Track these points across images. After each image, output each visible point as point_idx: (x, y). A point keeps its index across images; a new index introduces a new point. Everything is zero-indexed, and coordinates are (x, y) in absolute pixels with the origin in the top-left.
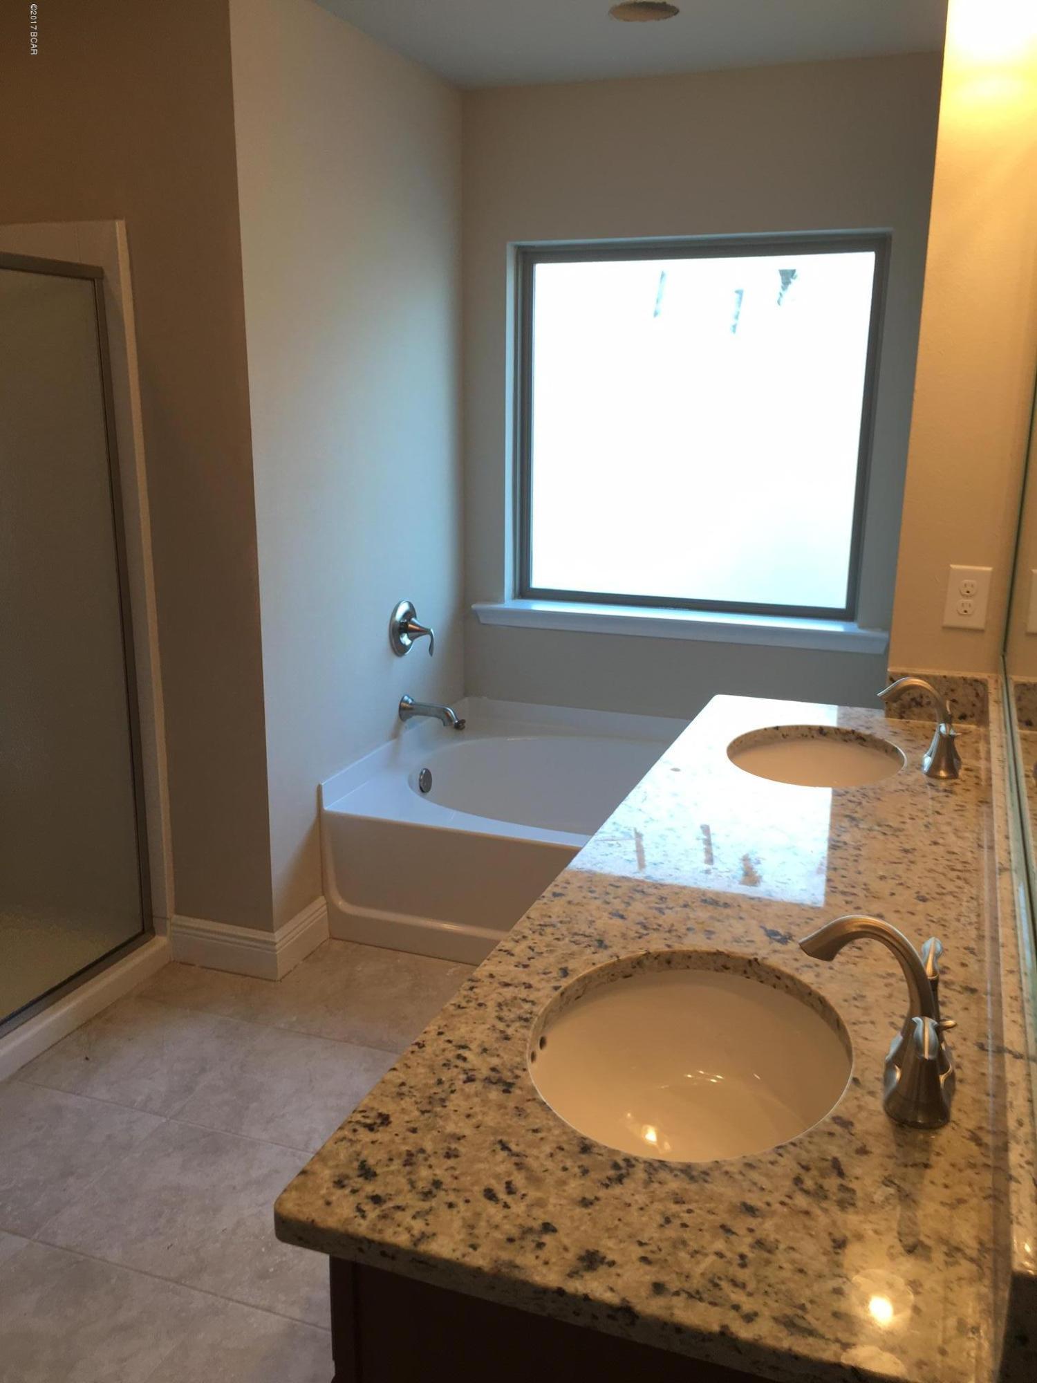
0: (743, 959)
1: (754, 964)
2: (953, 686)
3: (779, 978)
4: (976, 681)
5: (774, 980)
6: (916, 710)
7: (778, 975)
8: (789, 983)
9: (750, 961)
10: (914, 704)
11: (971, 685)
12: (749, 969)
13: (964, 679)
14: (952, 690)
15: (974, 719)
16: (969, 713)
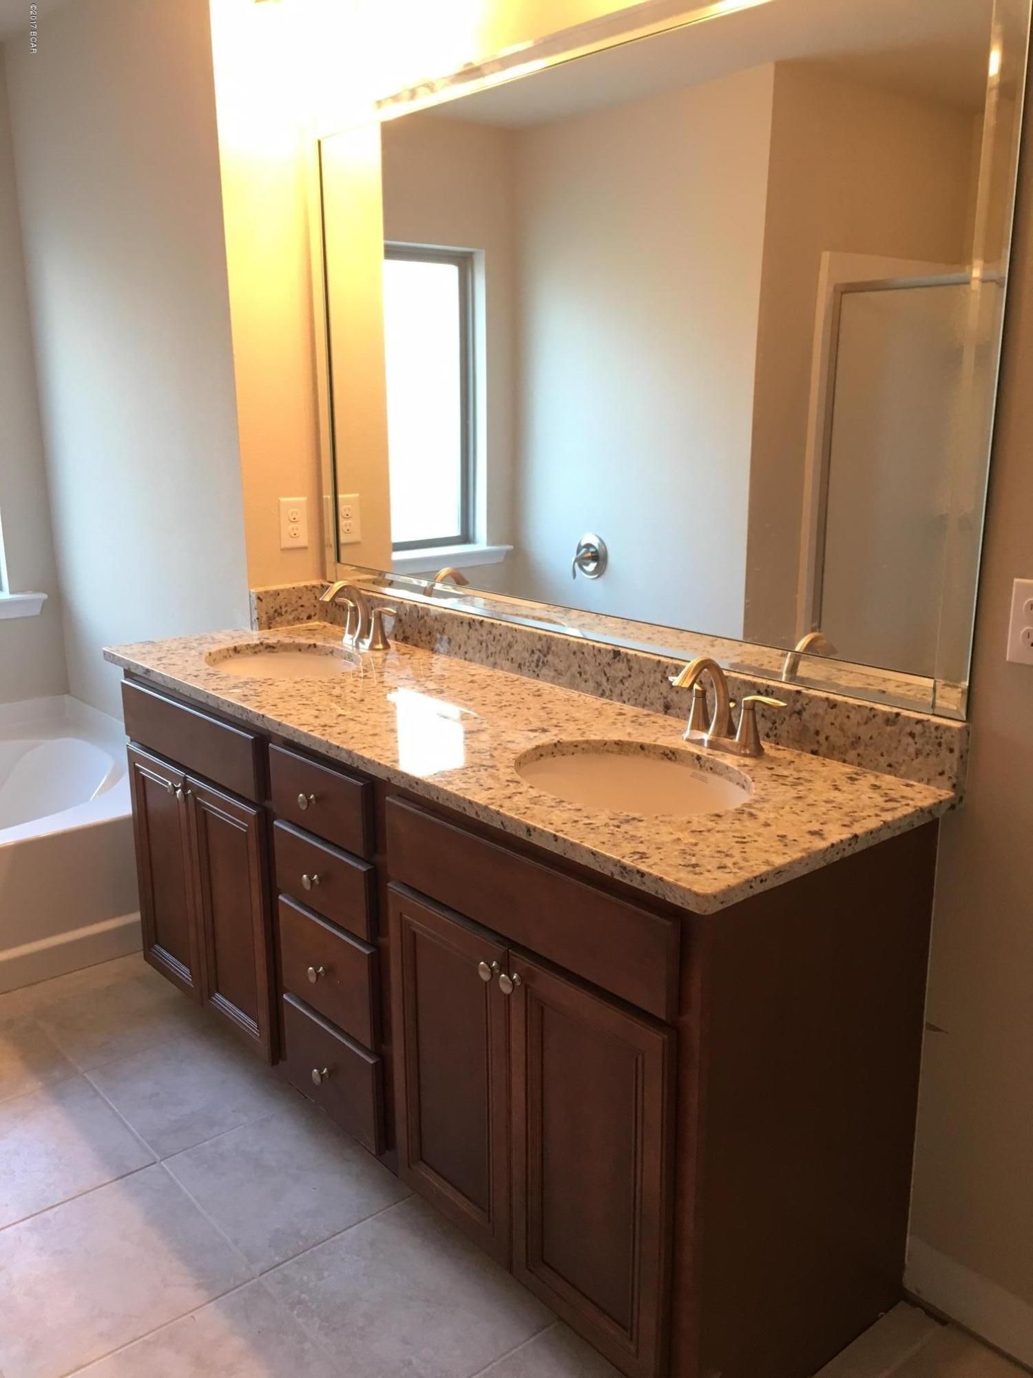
0: (550, 745)
1: (558, 745)
2: (300, 595)
3: (576, 746)
4: (313, 587)
5: (574, 749)
6: (278, 619)
7: (575, 744)
8: (585, 746)
9: (555, 745)
10: (276, 614)
11: (311, 591)
12: (555, 751)
13: (306, 587)
14: (300, 598)
15: (316, 617)
16: (313, 614)
